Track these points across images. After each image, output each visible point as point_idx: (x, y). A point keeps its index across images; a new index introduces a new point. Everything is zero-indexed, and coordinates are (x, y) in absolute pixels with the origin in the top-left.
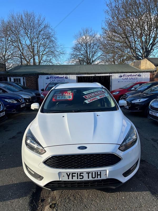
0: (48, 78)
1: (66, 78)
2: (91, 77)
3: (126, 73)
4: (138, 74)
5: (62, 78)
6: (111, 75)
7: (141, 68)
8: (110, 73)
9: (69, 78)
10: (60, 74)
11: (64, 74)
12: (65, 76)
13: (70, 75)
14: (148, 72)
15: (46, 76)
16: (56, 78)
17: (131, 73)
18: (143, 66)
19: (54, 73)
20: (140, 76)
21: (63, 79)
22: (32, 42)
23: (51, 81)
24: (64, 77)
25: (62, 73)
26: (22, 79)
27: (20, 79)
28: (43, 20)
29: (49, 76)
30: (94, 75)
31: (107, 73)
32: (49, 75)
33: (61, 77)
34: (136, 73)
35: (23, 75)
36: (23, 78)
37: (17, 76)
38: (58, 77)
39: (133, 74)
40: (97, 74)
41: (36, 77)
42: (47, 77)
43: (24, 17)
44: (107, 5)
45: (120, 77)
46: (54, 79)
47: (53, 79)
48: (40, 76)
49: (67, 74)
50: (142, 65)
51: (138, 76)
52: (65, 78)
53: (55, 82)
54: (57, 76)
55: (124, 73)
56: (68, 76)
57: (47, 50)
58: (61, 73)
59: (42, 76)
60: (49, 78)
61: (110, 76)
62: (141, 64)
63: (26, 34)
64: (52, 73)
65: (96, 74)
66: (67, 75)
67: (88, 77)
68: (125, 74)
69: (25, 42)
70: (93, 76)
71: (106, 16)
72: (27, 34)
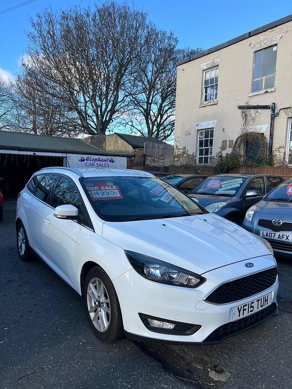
2: (26, 156)
3: (92, 154)
4: (110, 158)
6: (64, 155)
7: (106, 149)
8: (63, 152)
14: (124, 156)
17: (98, 156)
18: (110, 145)
20: (113, 162)
30: (31, 153)
31: (59, 152)
34: (107, 157)
39: (102, 157)
40: (39, 151)
44: (34, 25)
45: (82, 161)
50: (107, 144)
51: (110, 161)
55: (89, 154)
61: (63, 158)
62: (107, 142)
65: (37, 151)
67: (19, 155)
68: (90, 156)
70: (30, 156)
71: (31, 44)
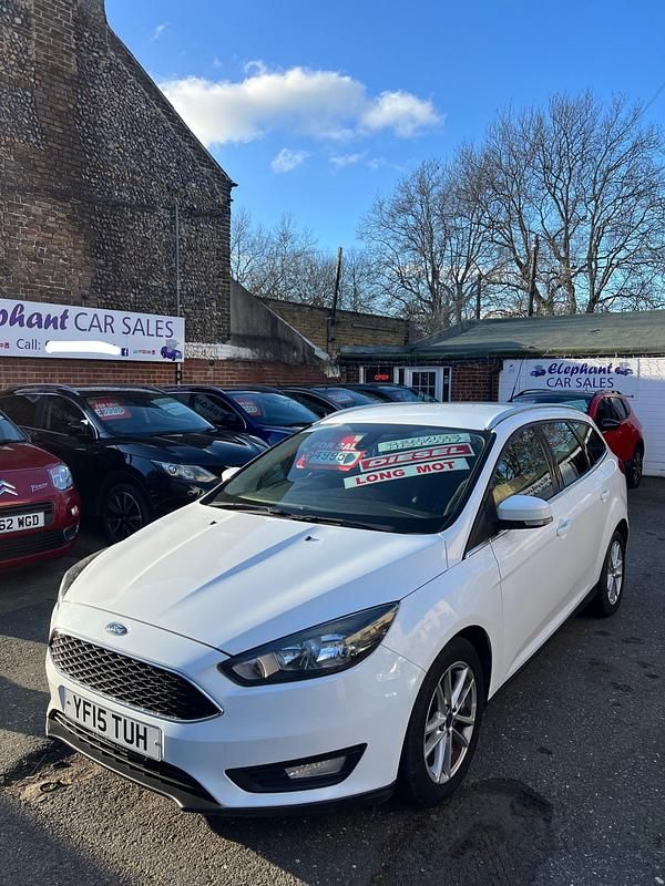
0: (539, 373)
1: (622, 373)
5: (602, 370)
9: (635, 373)
10: (594, 354)
11: (613, 356)
12: (616, 362)
13: (643, 360)
15: (532, 364)
16: (576, 370)
19: (567, 352)
21: (607, 376)
22: (567, 221)
23: (552, 382)
24: (613, 370)
25: (606, 351)
26: (439, 372)
27: (433, 375)
28: (631, 118)
29: (545, 364)
32: (546, 357)
33: (598, 367)
35: (443, 360)
36: (446, 372)
37: (424, 365)
38: (584, 369)
41: (490, 368)
42: (536, 367)
43: (548, 121)
46: (566, 376)
47: (563, 376)
48: (507, 364)
49: (631, 356)
52: (617, 371)
53: (567, 388)
54: (581, 362)
56: (632, 363)
57: (632, 245)
58: (598, 351)
59: (516, 363)
60: (543, 373)
63: (549, 189)
64: (561, 352)
66: (629, 360)
69: (542, 222)
72: (551, 187)
